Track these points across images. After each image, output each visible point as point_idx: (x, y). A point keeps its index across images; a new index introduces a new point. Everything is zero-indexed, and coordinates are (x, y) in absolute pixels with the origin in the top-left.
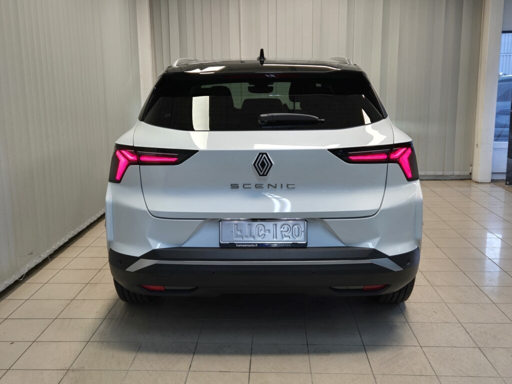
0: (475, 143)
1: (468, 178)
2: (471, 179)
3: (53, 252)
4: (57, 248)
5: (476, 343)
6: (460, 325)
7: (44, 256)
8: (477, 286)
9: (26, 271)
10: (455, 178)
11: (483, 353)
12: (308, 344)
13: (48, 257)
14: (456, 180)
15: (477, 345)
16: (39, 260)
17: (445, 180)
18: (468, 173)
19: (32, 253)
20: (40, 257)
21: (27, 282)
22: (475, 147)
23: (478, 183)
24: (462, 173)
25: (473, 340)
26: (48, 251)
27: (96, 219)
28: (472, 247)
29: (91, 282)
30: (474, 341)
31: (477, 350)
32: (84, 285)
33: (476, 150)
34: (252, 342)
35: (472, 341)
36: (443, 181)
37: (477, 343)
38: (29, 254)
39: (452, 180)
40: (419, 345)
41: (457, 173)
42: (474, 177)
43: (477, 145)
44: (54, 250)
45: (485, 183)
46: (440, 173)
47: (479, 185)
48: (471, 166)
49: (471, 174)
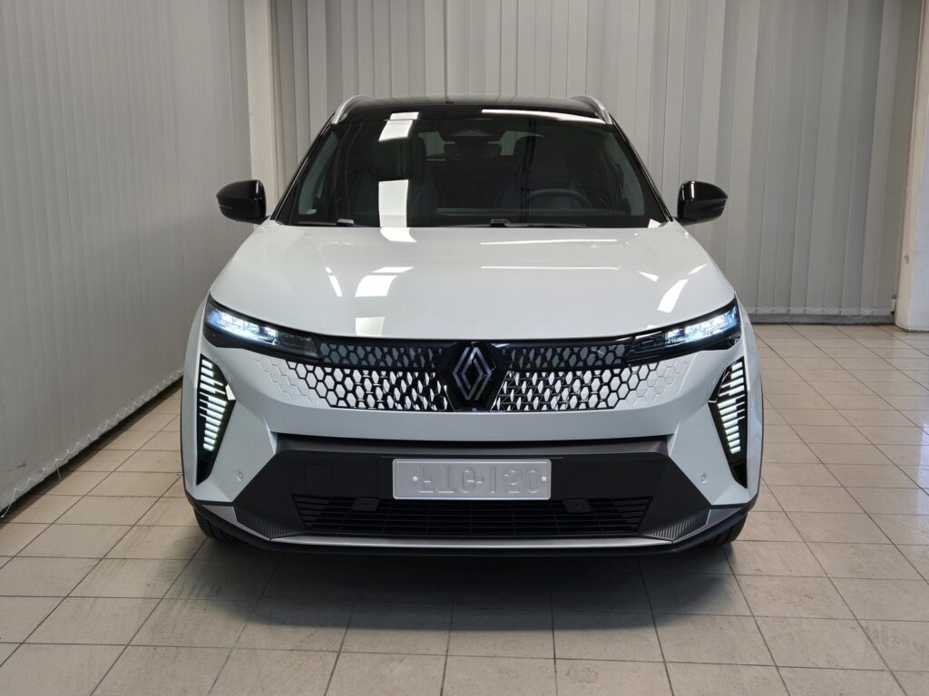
0: (904, 255)
1: (888, 322)
2: (893, 324)
3: (66, 462)
4: (77, 453)
5: (885, 662)
6: (854, 624)
7: (48, 469)
8: (893, 544)
9: (13, 499)
10: (862, 322)
11: (898, 682)
12: (555, 658)
13: (56, 472)
14: (864, 324)
15: (887, 666)
16: (39, 478)
17: (843, 324)
18: (887, 312)
19: (24, 465)
20: (40, 471)
21: (15, 520)
22: (904, 260)
23: (907, 331)
24: (877, 312)
25: (880, 655)
26: (56, 460)
27: (154, 395)
28: (889, 462)
29: (140, 523)
30: (882, 658)
31: (887, 675)
32: (125, 529)
33: (904, 267)
34: (447, 651)
35: (877, 657)
36: (839, 327)
37: (887, 661)
38: (19, 467)
39: (856, 324)
40: (773, 664)
41: (866, 311)
42: (900, 320)
43: (907, 258)
44: (70, 458)
45: (921, 332)
46: (832, 311)
47: (910, 337)
48: (895, 297)
49: (893, 313)
